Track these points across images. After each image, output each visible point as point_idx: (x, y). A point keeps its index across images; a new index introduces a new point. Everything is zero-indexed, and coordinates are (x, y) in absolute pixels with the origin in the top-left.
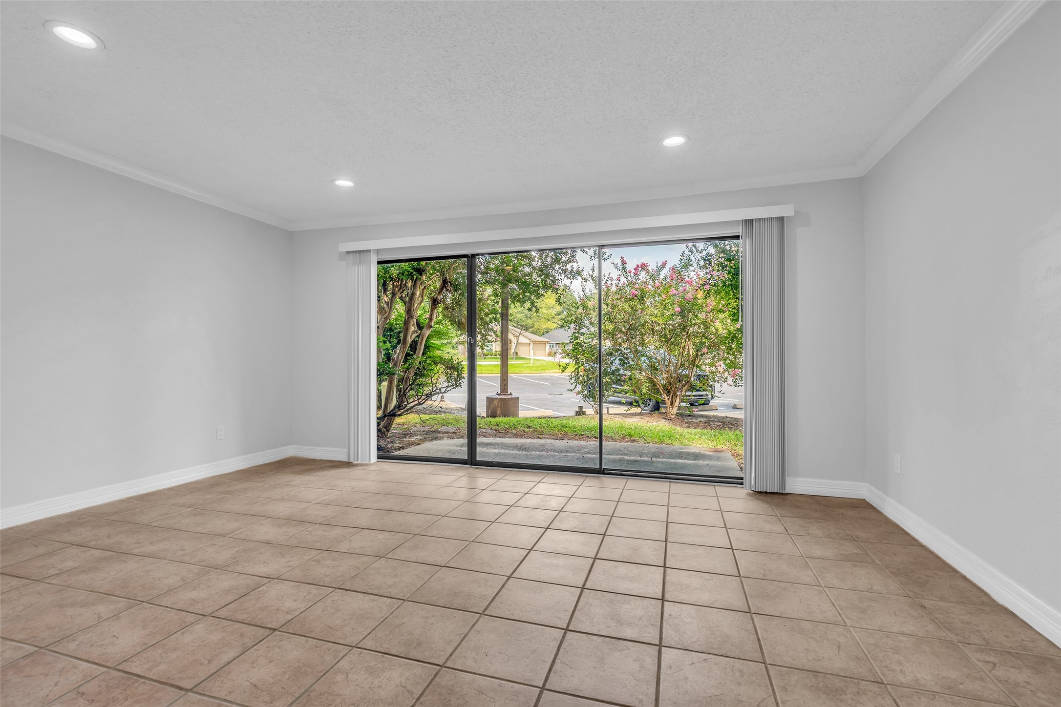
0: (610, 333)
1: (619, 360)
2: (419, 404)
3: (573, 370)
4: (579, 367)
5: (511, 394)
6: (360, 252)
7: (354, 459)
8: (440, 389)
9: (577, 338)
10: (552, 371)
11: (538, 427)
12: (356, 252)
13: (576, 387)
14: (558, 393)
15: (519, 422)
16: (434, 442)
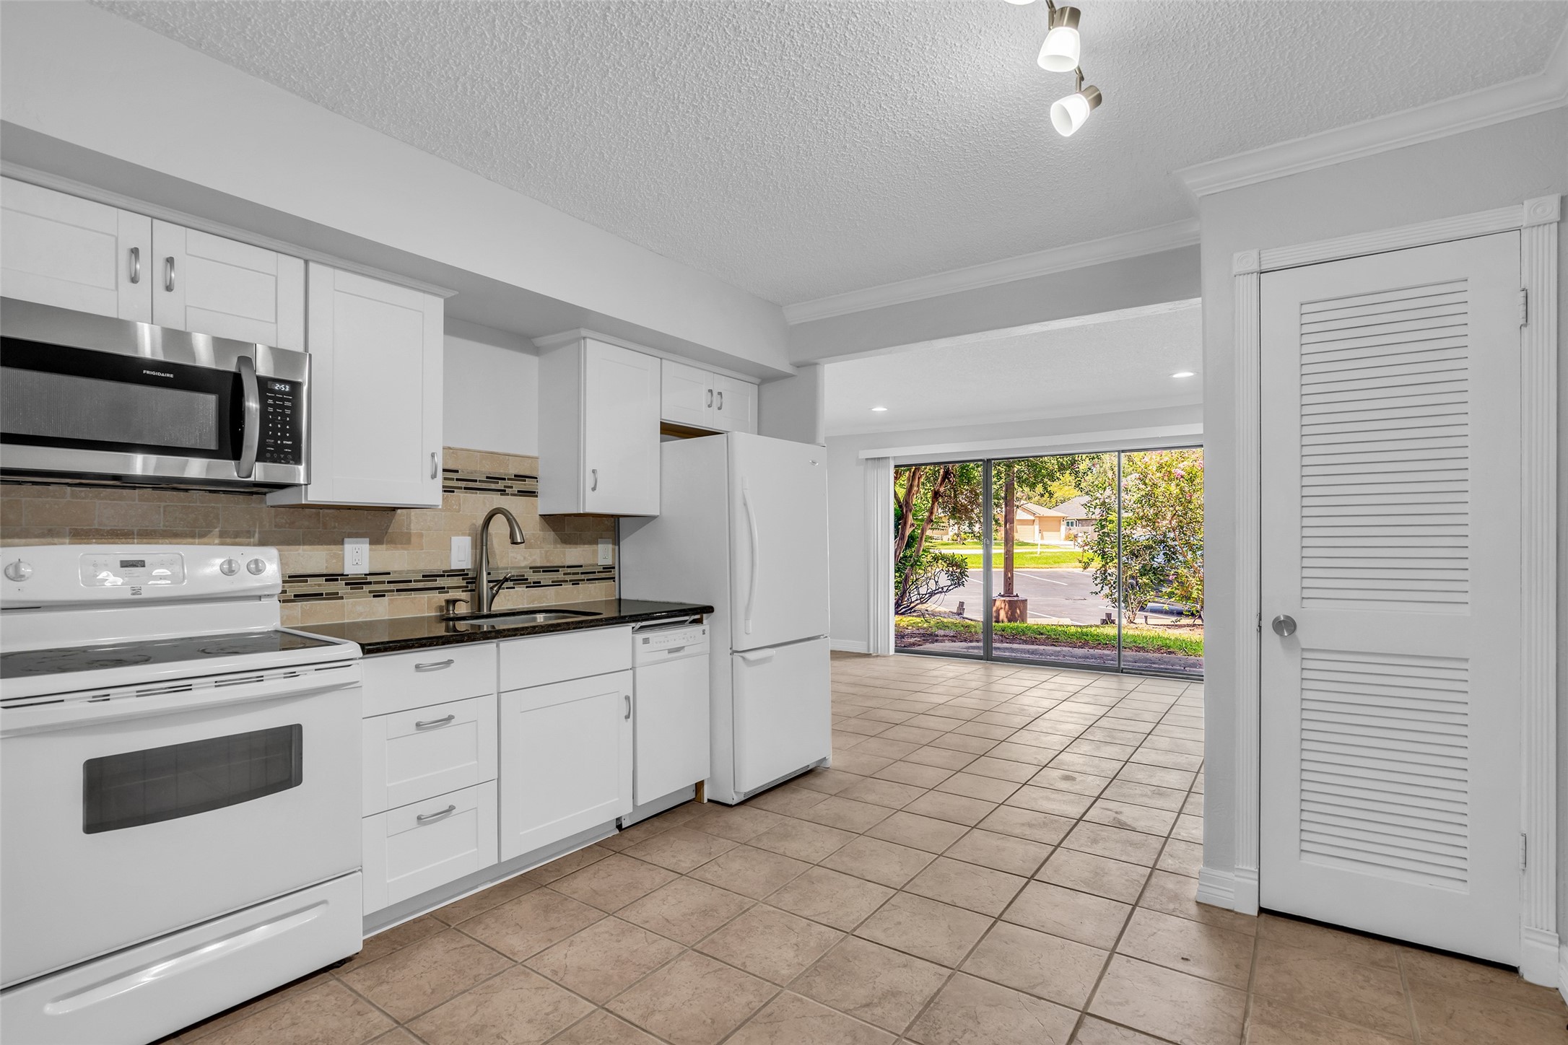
0: (1150, 520)
1: (1164, 554)
2: (922, 603)
3: (1098, 568)
4: (1107, 563)
5: (1017, 596)
6: (879, 459)
7: (874, 650)
8: (942, 588)
9: (1103, 527)
10: (1070, 565)
11: (1052, 634)
12: (875, 459)
13: (1102, 589)
14: (1079, 598)
15: (1029, 628)
16: (935, 644)
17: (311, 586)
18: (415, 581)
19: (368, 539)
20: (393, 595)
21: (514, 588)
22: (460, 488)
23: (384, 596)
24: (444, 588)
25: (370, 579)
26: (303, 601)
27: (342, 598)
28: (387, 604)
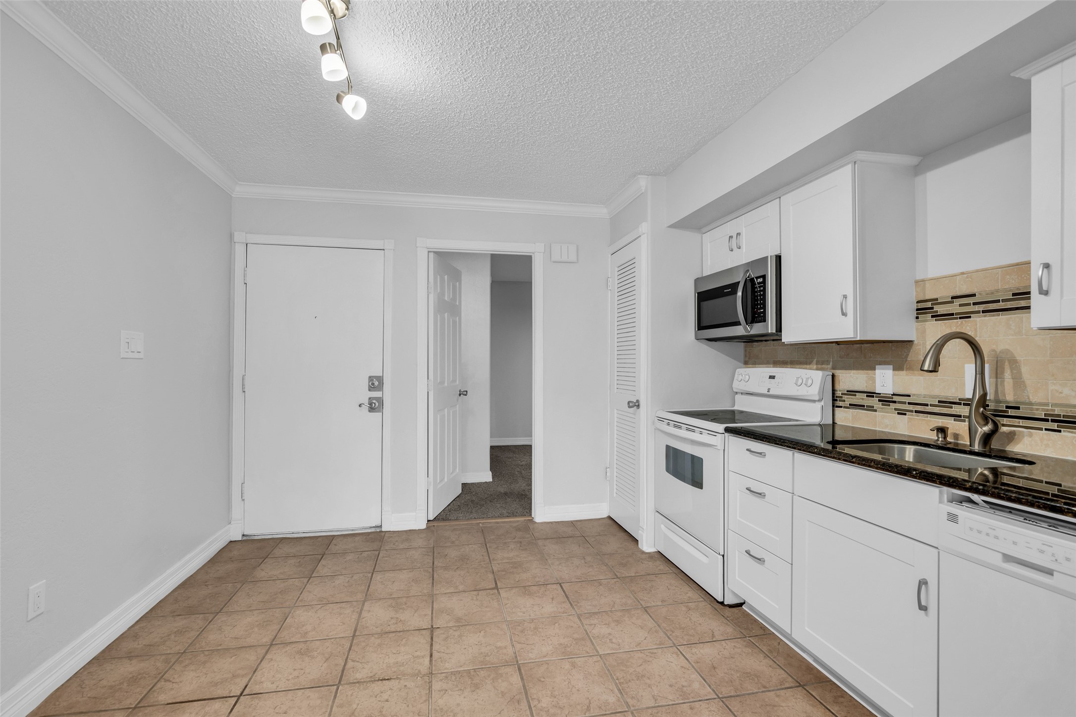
17: (858, 399)
18: (931, 405)
19: (892, 366)
20: (912, 415)
21: (1060, 431)
22: (978, 312)
23: (905, 414)
24: (960, 416)
25: (895, 398)
26: (856, 409)
27: (875, 411)
28: (907, 422)
